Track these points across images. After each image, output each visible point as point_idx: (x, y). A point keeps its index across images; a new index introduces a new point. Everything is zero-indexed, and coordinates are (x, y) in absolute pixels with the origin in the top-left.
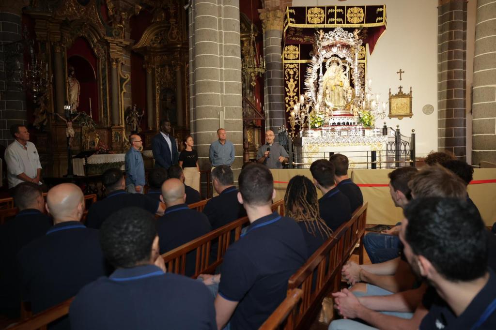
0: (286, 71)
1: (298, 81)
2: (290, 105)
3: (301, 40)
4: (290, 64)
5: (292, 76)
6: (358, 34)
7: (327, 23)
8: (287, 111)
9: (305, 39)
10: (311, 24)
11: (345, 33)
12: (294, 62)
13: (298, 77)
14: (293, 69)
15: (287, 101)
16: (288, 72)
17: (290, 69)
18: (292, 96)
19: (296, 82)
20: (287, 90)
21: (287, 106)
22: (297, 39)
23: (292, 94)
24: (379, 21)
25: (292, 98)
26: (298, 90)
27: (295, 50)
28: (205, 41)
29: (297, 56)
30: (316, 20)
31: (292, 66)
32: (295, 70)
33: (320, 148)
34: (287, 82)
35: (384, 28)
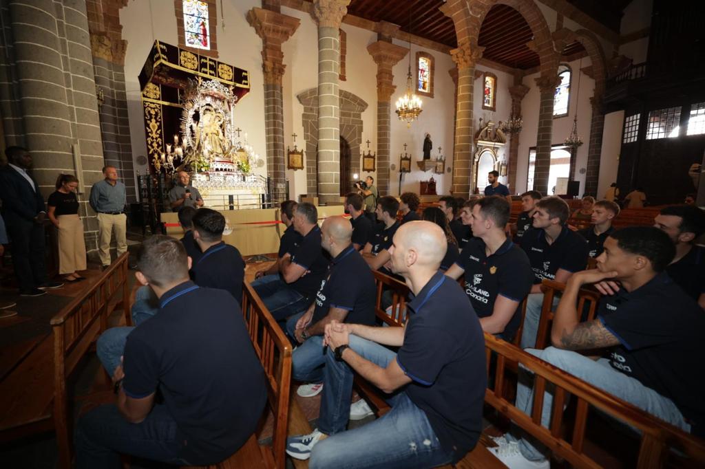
0: (146, 109)
1: (160, 122)
2: (153, 147)
3: (164, 80)
4: (151, 103)
5: (153, 116)
6: (233, 90)
7: (200, 71)
8: (150, 152)
9: (169, 80)
10: (184, 67)
11: (221, 87)
12: (155, 101)
13: (160, 118)
14: (154, 108)
15: (149, 142)
16: (149, 112)
17: (151, 108)
18: (154, 137)
19: (158, 123)
20: (149, 130)
21: (150, 147)
22: (160, 78)
23: (155, 136)
24: (244, 84)
25: (155, 140)
26: (161, 132)
27: (155, 89)
28: (39, 45)
29: (158, 96)
30: (190, 65)
31: (153, 106)
32: (156, 110)
33: (209, 191)
34: (148, 122)
35: (248, 90)
